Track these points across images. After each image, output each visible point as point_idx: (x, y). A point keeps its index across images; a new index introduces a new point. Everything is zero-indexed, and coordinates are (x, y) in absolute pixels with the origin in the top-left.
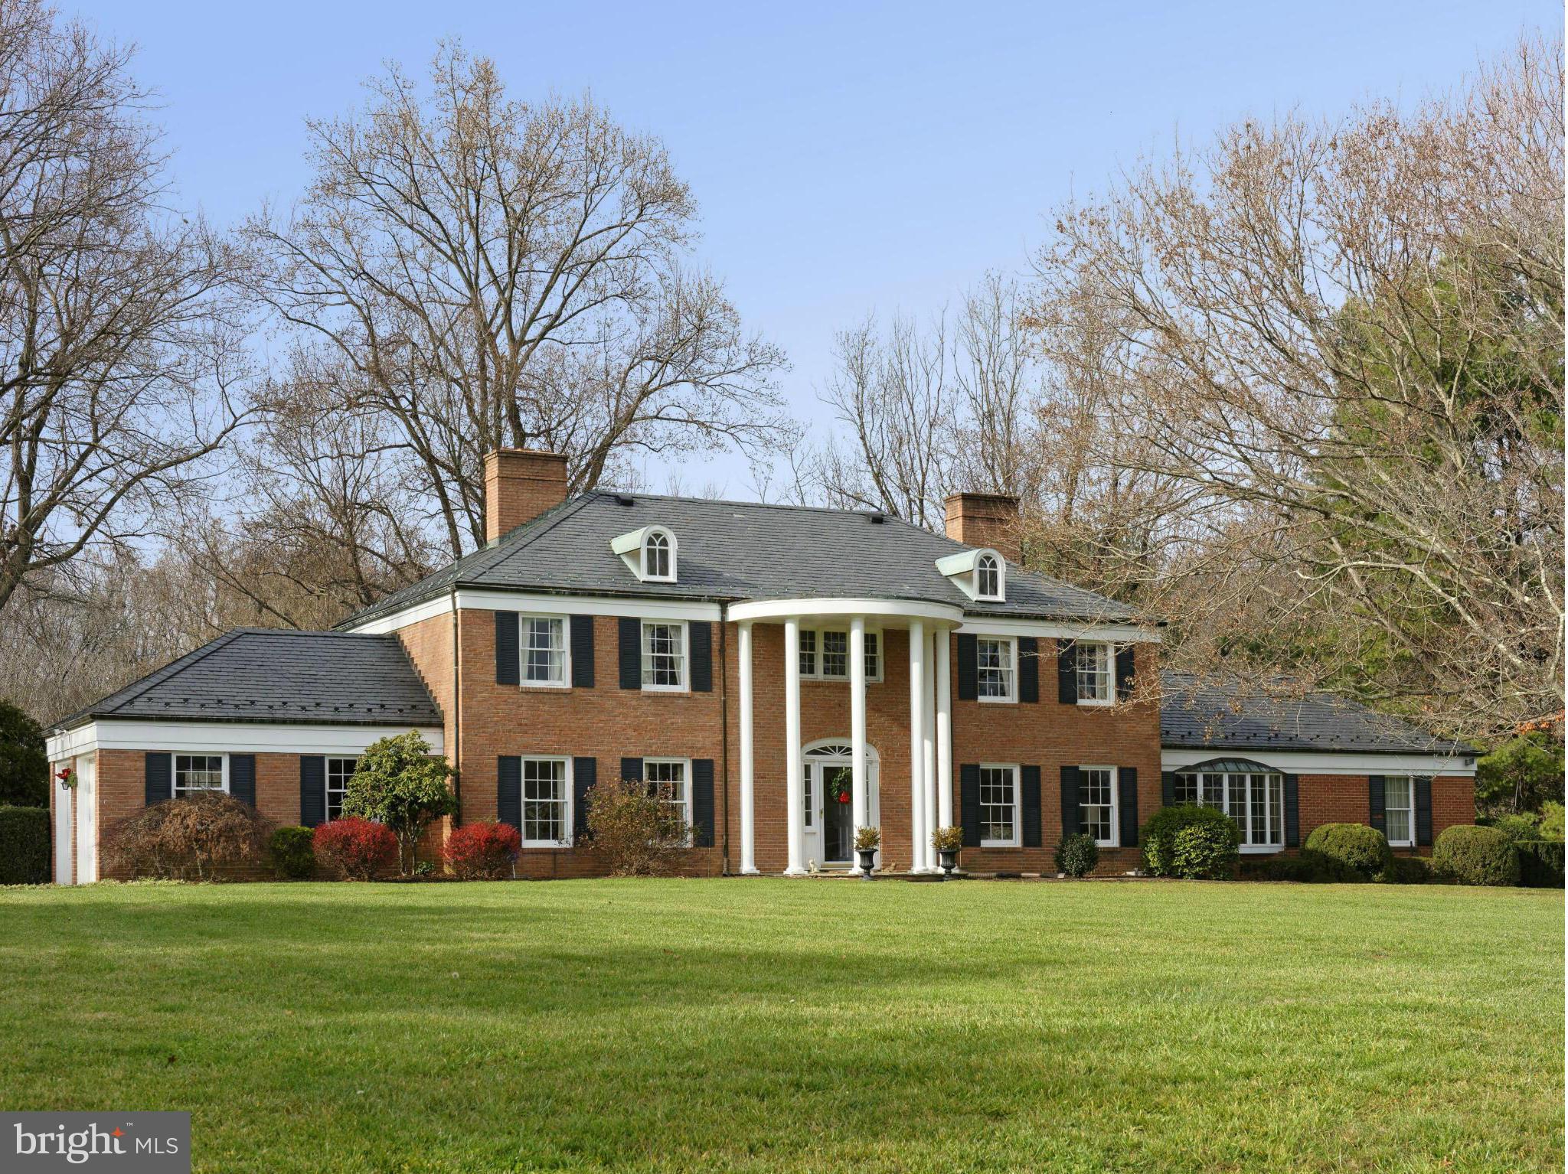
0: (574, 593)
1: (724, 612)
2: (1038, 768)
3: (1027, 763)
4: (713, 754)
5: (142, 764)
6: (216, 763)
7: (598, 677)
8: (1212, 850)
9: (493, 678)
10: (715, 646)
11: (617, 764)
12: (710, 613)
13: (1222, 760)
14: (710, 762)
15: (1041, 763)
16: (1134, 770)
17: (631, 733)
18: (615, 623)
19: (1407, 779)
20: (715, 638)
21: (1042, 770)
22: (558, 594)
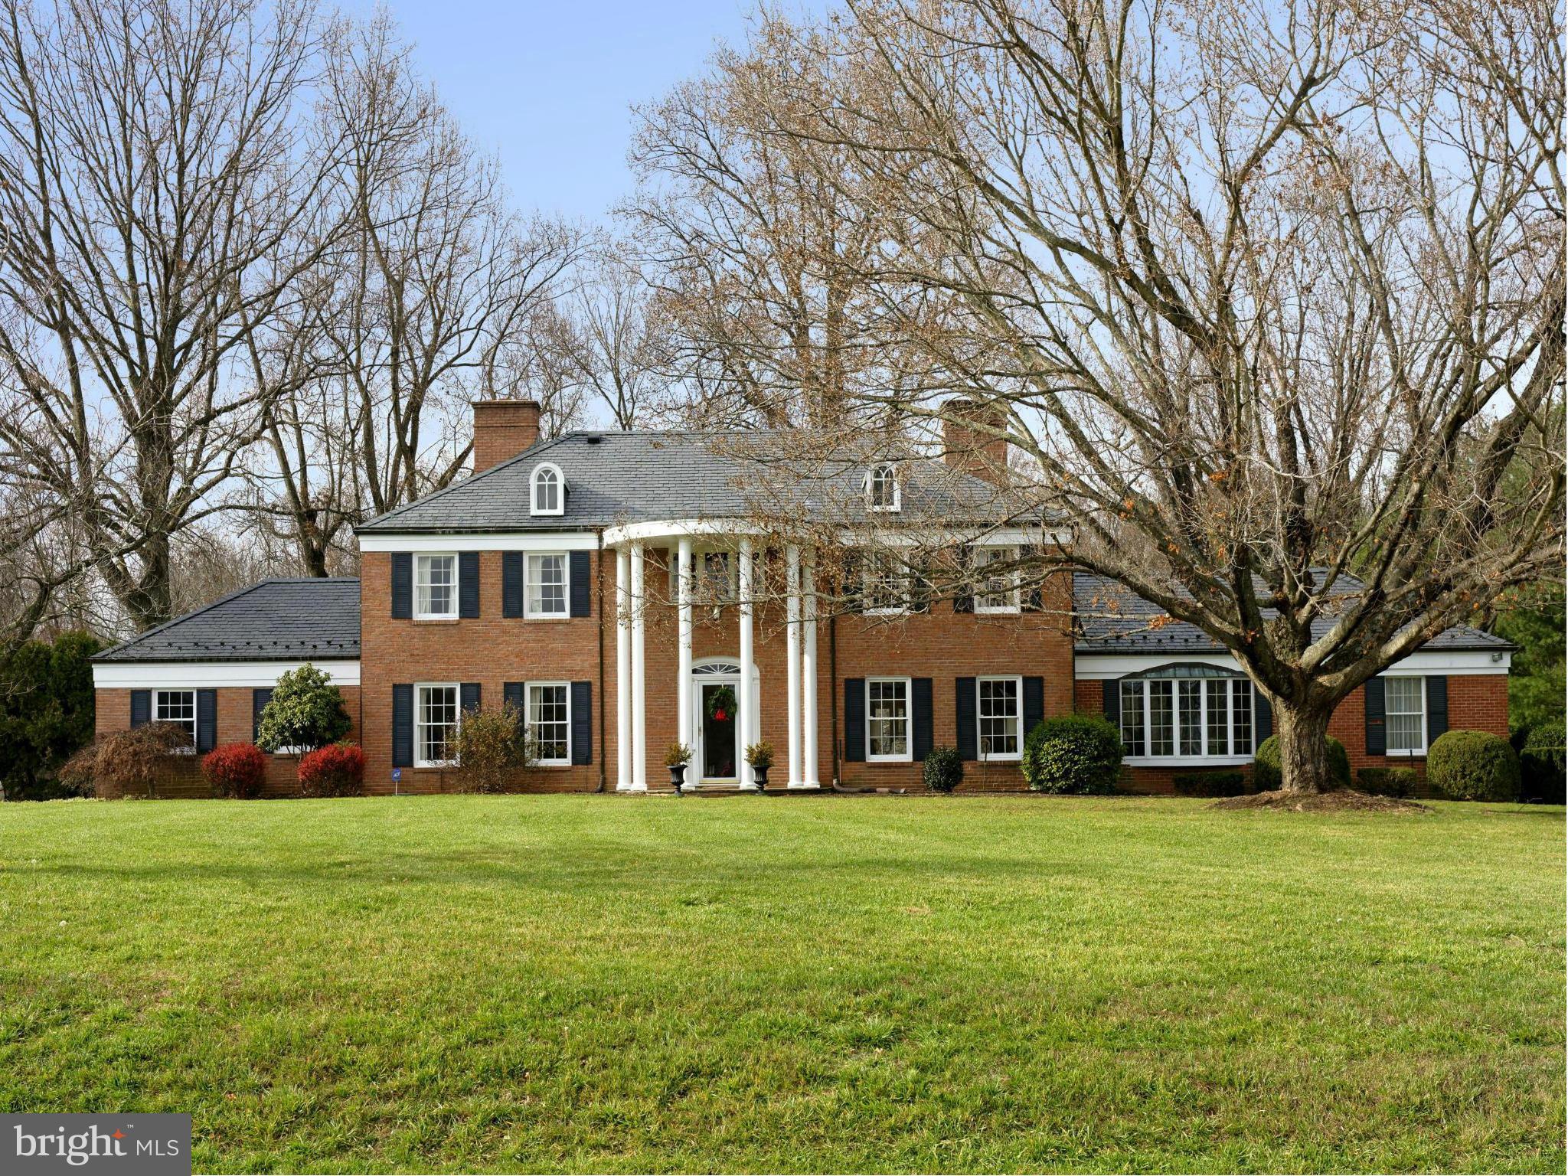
0: (458, 531)
1: (601, 539)
2: (930, 680)
3: (919, 675)
4: (593, 677)
5: (128, 700)
6: (188, 697)
7: (483, 608)
8: (1076, 763)
9: (389, 613)
10: (594, 573)
11: (501, 688)
12: (587, 542)
13: (1174, 666)
14: (589, 684)
15: (934, 674)
16: (1040, 680)
17: (513, 659)
18: (499, 556)
19: (1418, 679)
20: (594, 566)
21: (935, 682)
22: (444, 533)
